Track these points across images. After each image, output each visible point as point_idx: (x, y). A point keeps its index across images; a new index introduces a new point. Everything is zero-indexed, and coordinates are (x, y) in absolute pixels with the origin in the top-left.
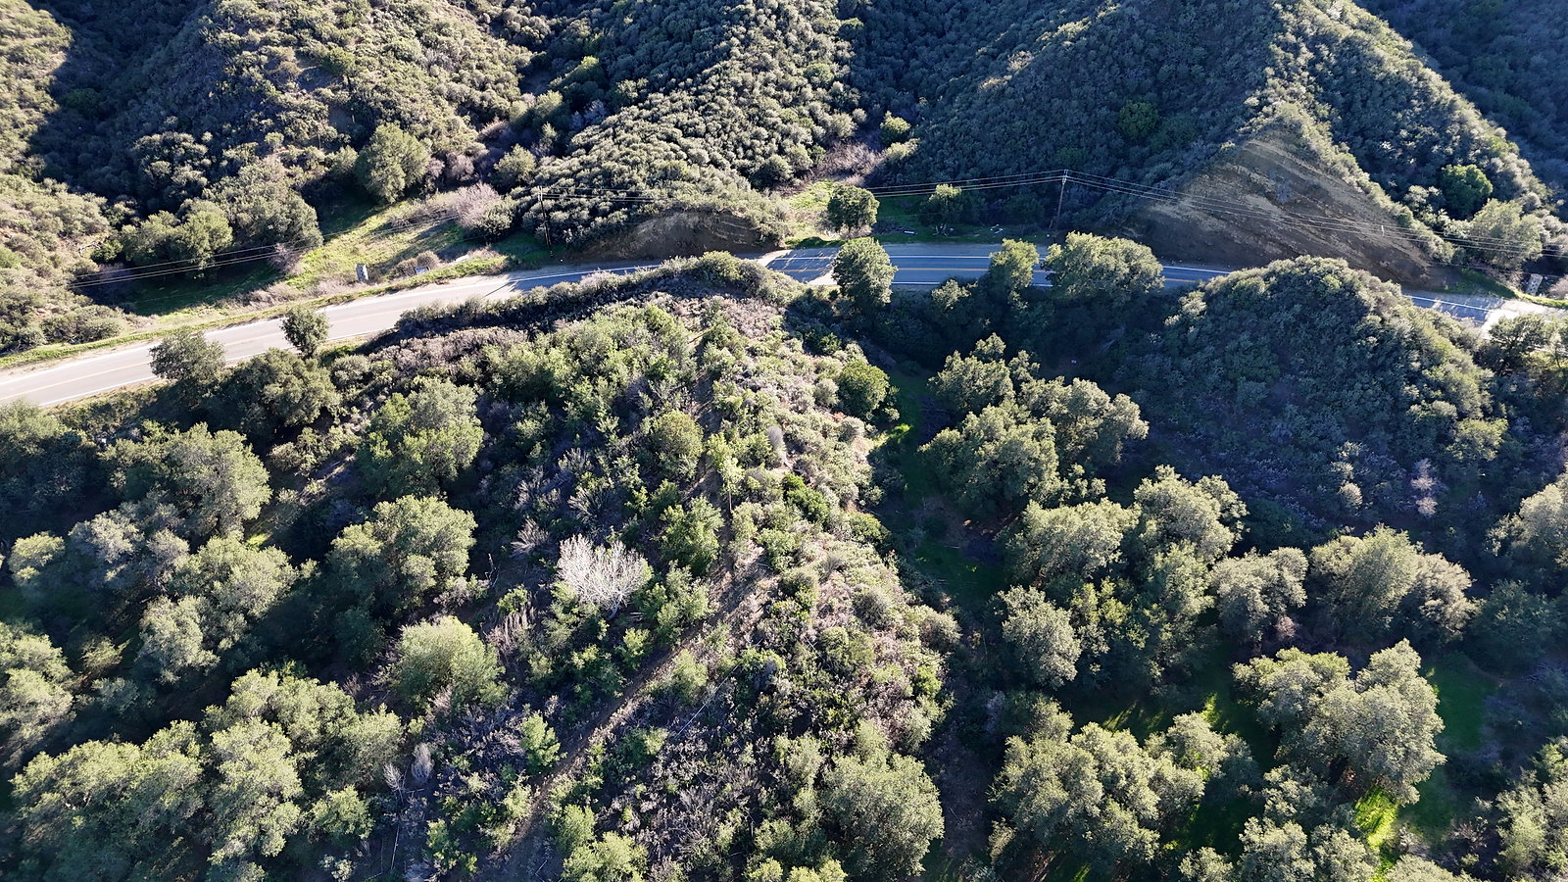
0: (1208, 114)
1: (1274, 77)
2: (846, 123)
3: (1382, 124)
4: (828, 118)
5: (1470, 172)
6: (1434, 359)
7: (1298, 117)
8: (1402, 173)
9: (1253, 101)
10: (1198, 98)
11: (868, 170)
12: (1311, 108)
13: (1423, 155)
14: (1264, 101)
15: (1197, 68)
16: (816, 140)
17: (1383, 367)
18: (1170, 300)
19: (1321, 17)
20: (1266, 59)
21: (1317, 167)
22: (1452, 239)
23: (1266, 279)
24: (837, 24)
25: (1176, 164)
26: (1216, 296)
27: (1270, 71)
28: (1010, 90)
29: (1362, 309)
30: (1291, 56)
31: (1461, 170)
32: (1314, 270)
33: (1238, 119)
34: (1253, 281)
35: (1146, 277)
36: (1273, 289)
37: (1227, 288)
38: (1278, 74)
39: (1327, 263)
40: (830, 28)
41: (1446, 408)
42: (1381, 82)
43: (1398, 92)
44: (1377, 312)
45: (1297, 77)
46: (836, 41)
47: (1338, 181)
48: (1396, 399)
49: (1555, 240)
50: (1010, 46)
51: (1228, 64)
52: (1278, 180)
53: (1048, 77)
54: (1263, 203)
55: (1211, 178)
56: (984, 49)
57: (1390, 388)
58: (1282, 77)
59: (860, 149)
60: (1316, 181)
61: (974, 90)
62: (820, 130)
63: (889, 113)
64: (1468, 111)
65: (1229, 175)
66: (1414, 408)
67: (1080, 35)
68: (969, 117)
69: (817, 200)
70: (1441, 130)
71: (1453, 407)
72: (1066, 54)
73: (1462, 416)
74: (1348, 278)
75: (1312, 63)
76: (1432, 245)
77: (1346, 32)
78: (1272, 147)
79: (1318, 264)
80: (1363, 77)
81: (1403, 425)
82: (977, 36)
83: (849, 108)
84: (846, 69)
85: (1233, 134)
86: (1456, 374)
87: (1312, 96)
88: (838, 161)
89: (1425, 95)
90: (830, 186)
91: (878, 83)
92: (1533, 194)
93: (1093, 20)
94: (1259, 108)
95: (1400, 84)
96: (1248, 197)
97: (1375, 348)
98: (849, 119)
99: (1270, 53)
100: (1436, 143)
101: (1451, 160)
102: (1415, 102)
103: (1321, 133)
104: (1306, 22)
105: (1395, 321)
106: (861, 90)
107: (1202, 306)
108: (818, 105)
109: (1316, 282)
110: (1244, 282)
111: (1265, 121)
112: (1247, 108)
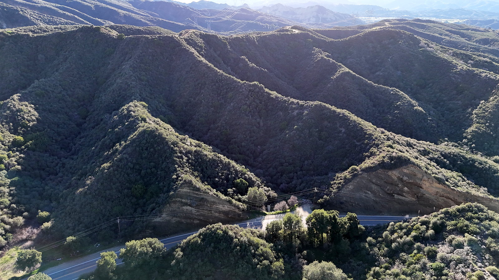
0: (162, 183)
1: (178, 167)
2: (20, 220)
3: (213, 173)
4: (11, 220)
5: (241, 181)
6: (257, 247)
7: (190, 179)
8: (224, 186)
9: (175, 177)
10: (157, 179)
11: (34, 237)
12: (192, 174)
13: (227, 179)
14: (178, 176)
15: (153, 169)
16: (6, 231)
17: (244, 256)
18: (170, 255)
19: (186, 146)
20: (174, 162)
21: (201, 192)
22: (244, 202)
23: (199, 236)
24: (8, 181)
25: (156, 203)
26: (185, 248)
27: (176, 166)
28: (89, 192)
29: (231, 238)
30: (181, 160)
31: (238, 181)
32: (213, 229)
33: (172, 184)
34: (195, 239)
35: (159, 250)
36: (203, 240)
37: (188, 243)
38: (179, 166)
39: (216, 226)
40: (5, 183)
41: (266, 262)
42: (209, 161)
43: (214, 163)
44: (236, 238)
45: (185, 166)
46: (9, 188)
47: (208, 195)
48: (252, 265)
49: (268, 193)
50: (84, 175)
51: (163, 166)
52: (191, 200)
53: (102, 184)
54: (189, 208)
55: (170, 205)
56: (75, 178)
57: (249, 262)
58: (181, 167)
59: (29, 229)
60: (202, 196)
61: (74, 194)
62: (8, 227)
63: (39, 211)
64: (233, 163)
65: (175, 202)
66: (258, 266)
67: (109, 167)
68: (75, 205)
69: (12, 257)
70: (229, 171)
71: (268, 261)
72: (107, 175)
73: (271, 262)
74: (224, 229)
75: (188, 160)
76: (240, 206)
77: (194, 149)
78: (185, 190)
79: (213, 227)
80: (204, 161)
81: (257, 273)
82: (71, 173)
83: (20, 214)
84: (16, 198)
85: (172, 189)
86: (264, 249)
87: (191, 170)
88: (19, 237)
89: (221, 161)
90: (17, 249)
91: (32, 200)
92: (258, 182)
93: (113, 161)
94: (177, 178)
95: (214, 160)
96: (183, 207)
97: (240, 250)
98: (21, 218)
99: (175, 161)
100: (229, 175)
101: (235, 179)
102: (220, 165)
103: (198, 181)
104: (182, 149)
105: (242, 239)
106: (24, 204)
107: (181, 253)
108: (5, 216)
109: (215, 234)
110: (192, 241)
111: (181, 182)
112: (174, 179)
